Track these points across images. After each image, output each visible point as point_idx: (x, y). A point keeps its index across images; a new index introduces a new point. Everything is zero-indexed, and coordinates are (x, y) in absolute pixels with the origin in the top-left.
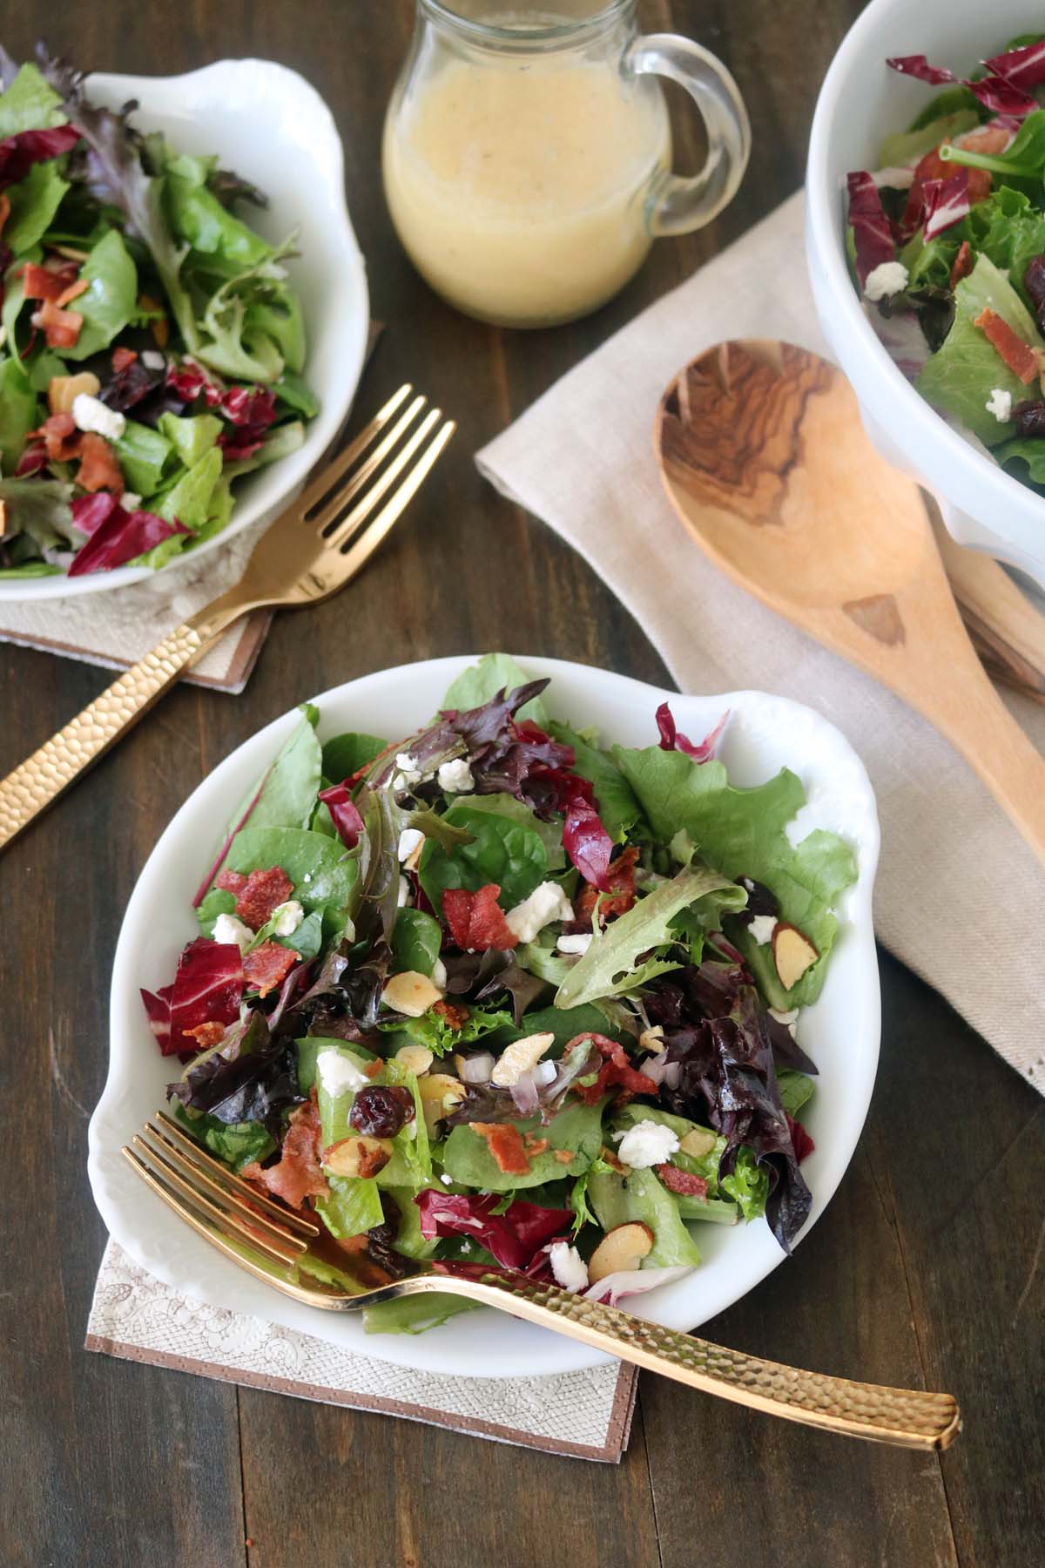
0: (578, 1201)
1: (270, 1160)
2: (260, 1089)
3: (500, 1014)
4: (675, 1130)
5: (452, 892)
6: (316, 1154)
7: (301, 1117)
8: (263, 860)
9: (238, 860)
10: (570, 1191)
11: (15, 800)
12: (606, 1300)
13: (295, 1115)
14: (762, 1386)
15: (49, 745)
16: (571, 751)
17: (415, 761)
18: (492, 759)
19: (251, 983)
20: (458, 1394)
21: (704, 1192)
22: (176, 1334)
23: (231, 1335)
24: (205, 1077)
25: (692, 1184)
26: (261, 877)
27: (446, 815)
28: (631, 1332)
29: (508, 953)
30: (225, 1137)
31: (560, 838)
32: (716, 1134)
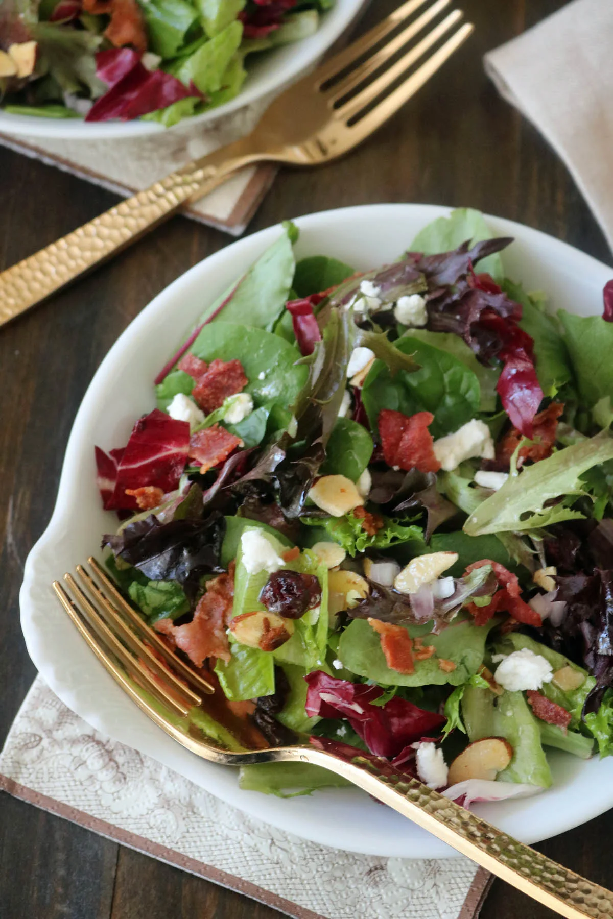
0: (452, 708)
1: (183, 619)
2: (185, 553)
3: (413, 528)
4: (551, 662)
5: (390, 412)
6: (224, 621)
7: (217, 586)
8: (225, 352)
9: (202, 348)
10: (445, 700)
11: (11, 290)
12: (460, 801)
13: (212, 583)
14: (588, 905)
15: (52, 248)
16: (520, 307)
17: (377, 290)
18: (448, 301)
19: (193, 460)
20: (316, 892)
21: (566, 723)
22: (74, 788)
23: (123, 798)
24: (139, 534)
25: (557, 714)
26: (221, 367)
27: (396, 342)
28: (478, 834)
29: (430, 476)
30: (146, 590)
31: (495, 383)
32: (588, 674)
